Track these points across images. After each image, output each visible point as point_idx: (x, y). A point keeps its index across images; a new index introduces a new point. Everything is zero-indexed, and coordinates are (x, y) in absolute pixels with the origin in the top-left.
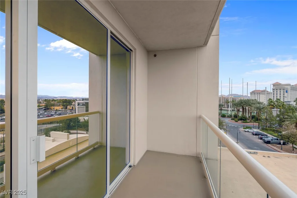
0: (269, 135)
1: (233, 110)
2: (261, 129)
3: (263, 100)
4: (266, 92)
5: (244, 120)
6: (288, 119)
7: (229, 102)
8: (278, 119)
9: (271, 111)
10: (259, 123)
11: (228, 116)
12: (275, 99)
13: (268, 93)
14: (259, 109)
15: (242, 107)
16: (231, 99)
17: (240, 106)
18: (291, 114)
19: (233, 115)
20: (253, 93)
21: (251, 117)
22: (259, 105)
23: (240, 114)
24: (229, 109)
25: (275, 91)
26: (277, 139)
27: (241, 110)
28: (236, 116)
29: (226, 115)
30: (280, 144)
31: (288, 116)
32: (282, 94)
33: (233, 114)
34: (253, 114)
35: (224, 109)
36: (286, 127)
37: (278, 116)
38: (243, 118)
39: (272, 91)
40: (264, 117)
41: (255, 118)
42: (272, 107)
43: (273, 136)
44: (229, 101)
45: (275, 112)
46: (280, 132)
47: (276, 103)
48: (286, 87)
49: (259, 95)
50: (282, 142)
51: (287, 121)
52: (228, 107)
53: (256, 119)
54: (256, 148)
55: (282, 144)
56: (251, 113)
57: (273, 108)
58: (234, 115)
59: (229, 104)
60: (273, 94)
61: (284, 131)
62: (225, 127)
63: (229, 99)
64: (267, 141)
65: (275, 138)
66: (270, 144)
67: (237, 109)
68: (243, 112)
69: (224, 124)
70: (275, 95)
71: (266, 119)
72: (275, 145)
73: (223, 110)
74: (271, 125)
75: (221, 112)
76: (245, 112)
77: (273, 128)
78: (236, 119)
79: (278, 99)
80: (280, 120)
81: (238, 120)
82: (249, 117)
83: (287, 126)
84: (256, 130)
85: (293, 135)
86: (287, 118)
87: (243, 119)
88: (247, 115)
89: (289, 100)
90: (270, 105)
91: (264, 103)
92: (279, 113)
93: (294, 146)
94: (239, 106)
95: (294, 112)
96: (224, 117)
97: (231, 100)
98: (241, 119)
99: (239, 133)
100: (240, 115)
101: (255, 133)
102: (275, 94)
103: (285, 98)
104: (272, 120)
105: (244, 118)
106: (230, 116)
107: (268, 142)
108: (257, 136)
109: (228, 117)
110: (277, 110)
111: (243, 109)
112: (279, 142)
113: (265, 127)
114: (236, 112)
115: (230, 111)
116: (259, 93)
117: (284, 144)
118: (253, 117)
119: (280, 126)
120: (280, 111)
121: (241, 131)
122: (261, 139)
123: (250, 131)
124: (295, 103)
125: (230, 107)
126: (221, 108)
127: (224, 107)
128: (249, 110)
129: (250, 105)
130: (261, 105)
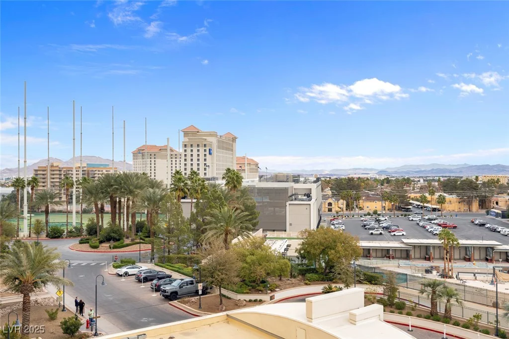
0: (175, 275)
1: (85, 212)
2: (156, 260)
3: (163, 174)
4: (169, 153)
5: (116, 240)
6: (213, 225)
7: (72, 185)
8: (194, 226)
9: (180, 207)
10: (152, 243)
11: (71, 232)
12: (188, 172)
13: (174, 156)
14: (153, 202)
15: (111, 197)
16: (81, 173)
17: (105, 197)
18: (216, 211)
19: (85, 227)
20: (140, 153)
21: (134, 230)
22: (151, 190)
23: (106, 222)
24: (74, 207)
25: (189, 149)
26: (192, 283)
27: (108, 208)
28: (93, 230)
29: (64, 228)
30: (196, 293)
31: (212, 216)
32: (202, 158)
33: (86, 223)
34: (138, 219)
35: (57, 208)
36: (208, 246)
37: (193, 218)
38: (113, 235)
39: (181, 150)
40: (164, 225)
41: (144, 229)
42: (182, 194)
43: (183, 277)
44: (75, 179)
45: (187, 208)
46: (198, 262)
47: (189, 182)
48: (210, 139)
49: (153, 160)
50: (200, 286)
51: (211, 229)
52: (69, 202)
53: (144, 232)
54: (144, 320)
55: (200, 292)
56: (134, 216)
57: (184, 198)
58: (88, 226)
59: (74, 190)
60: (183, 158)
61: (204, 257)
62: (58, 274)
63: (74, 172)
64: (172, 293)
65: (188, 279)
66: (176, 299)
67: (96, 205)
68: (113, 213)
69: (56, 261)
70: (189, 162)
71: (169, 230)
72: (186, 299)
73: (54, 212)
74: (179, 247)
75: (47, 222)
76: (120, 213)
77: (185, 251)
78: (95, 240)
79: (193, 173)
80: (198, 228)
81: (101, 242)
82: (130, 228)
83: (210, 243)
84: (145, 267)
85: (220, 264)
86: (210, 223)
87: (114, 237)
88: (124, 223)
89: (215, 176)
90: (176, 189)
91: (165, 182)
92: (194, 211)
93: (224, 292)
94: (102, 195)
95: (223, 203)
96: (58, 237)
97: (81, 176)
98: (108, 239)
99: (99, 285)
100: (105, 226)
101: (143, 275)
102: (189, 158)
103: (207, 168)
104: (181, 231)
105: (115, 232)
106: (75, 233)
107: (172, 296)
108: (149, 284)
109: (71, 235)
110: (192, 203)
111: (113, 204)
112: (194, 290)
113: (166, 254)
114: (95, 216)
115: (77, 212)
116: (153, 155)
117: (204, 293)
118: (139, 227)
119: (198, 244)
120: (197, 204)
121: (106, 276)
122: (157, 289)
123: (131, 271)
124: (224, 182)
125: (77, 202)
126: (47, 207)
127: (56, 203)
128: (128, 207)
129: (131, 192)
130: (157, 190)
